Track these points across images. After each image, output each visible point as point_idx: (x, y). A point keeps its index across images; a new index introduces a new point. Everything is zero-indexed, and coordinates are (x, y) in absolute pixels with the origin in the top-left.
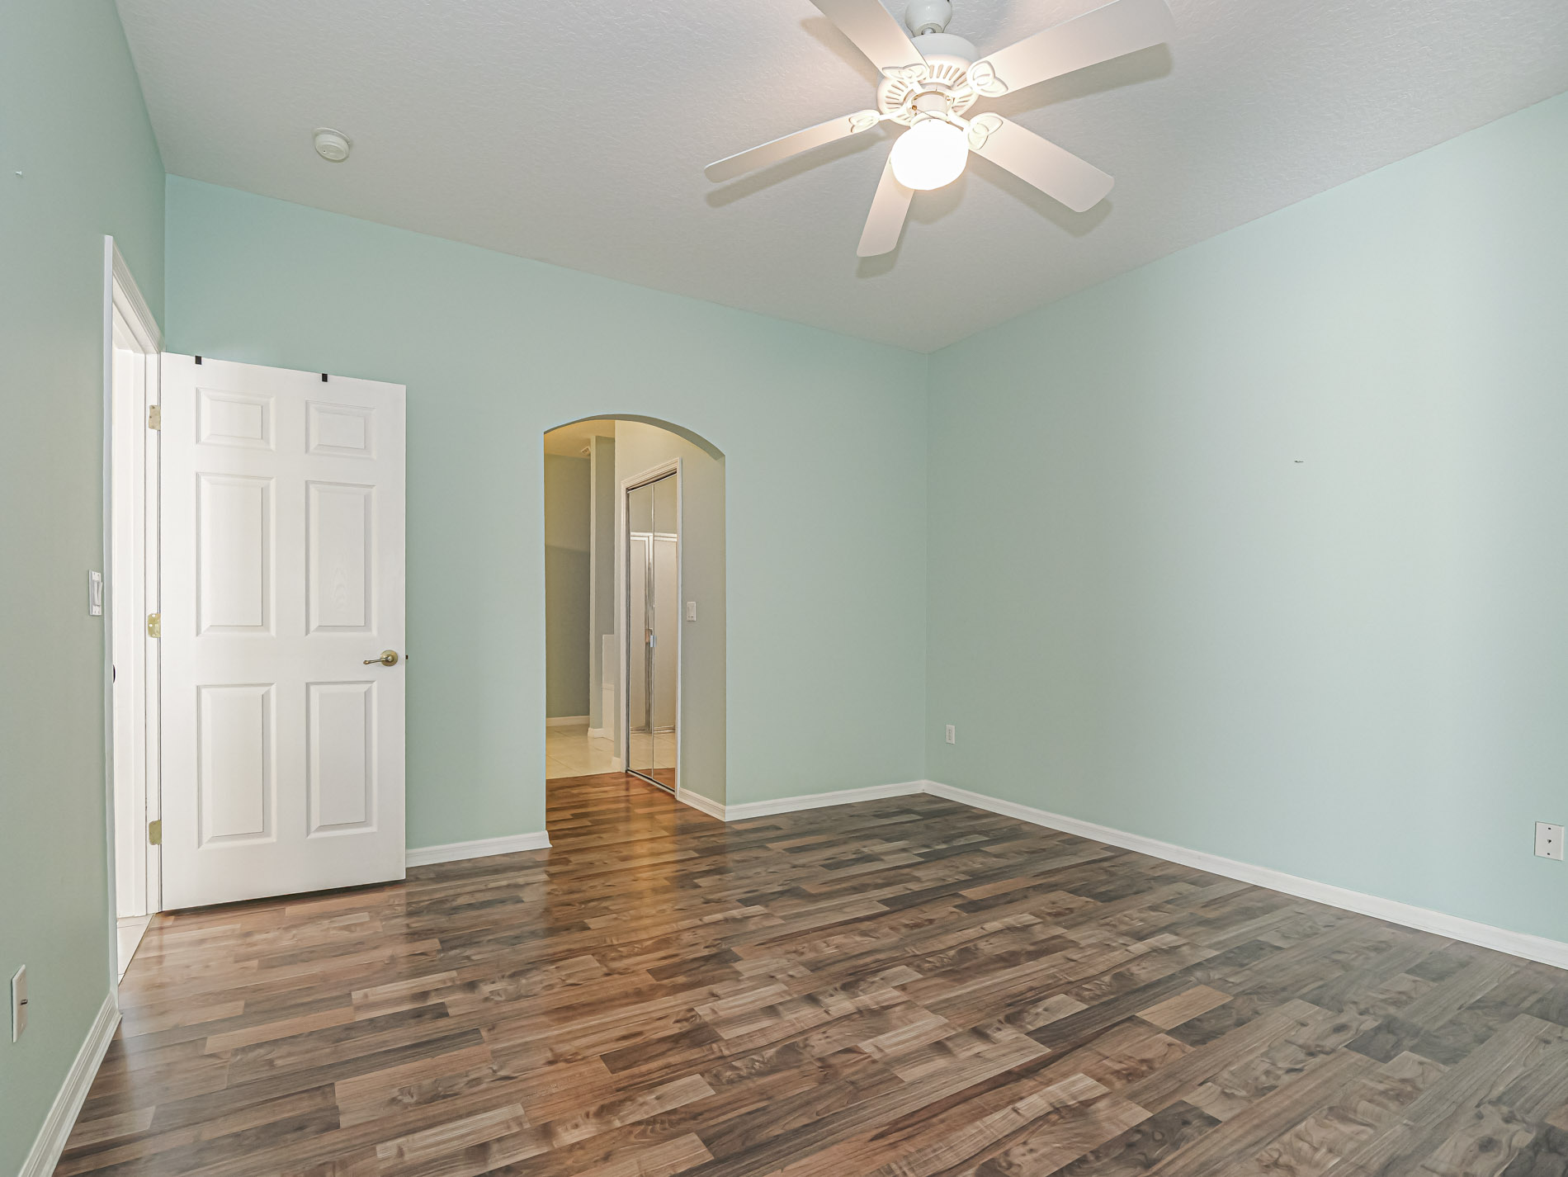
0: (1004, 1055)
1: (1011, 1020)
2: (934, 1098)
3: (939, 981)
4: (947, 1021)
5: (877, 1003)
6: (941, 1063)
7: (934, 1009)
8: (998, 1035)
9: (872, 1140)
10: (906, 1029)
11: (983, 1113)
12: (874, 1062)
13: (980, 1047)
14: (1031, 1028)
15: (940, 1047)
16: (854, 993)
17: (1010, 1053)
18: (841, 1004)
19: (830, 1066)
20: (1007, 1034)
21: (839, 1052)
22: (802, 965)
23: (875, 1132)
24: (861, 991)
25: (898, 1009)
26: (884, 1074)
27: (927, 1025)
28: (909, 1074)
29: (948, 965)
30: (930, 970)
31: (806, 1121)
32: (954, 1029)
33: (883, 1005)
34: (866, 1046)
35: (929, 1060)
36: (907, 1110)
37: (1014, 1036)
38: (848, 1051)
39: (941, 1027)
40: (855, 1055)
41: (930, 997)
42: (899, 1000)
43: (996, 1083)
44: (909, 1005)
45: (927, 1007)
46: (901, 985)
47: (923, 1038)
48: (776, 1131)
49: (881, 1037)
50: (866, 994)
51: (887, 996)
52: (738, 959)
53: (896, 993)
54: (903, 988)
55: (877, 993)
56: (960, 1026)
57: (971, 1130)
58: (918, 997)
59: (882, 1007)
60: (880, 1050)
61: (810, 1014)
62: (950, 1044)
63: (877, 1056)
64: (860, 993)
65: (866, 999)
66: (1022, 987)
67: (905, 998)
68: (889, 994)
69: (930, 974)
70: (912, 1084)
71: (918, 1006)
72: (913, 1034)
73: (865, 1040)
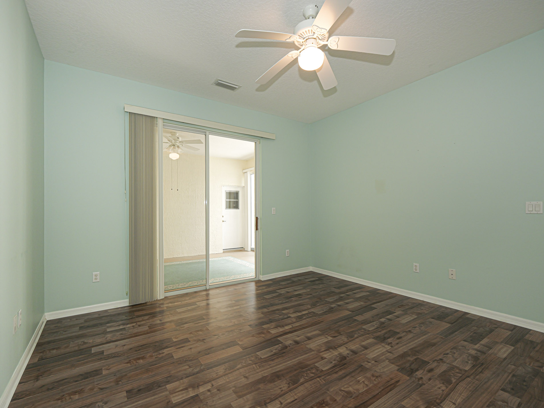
0: (291, 337)
1: (286, 347)
2: (311, 328)
3: (309, 363)
4: (306, 346)
5: (330, 352)
6: (309, 335)
7: (311, 350)
8: (291, 342)
9: (323, 321)
10: (320, 343)
11: (300, 326)
12: (327, 334)
13: (298, 339)
14: (280, 345)
15: (309, 338)
16: (340, 355)
17: (290, 338)
18: (343, 350)
19: (338, 333)
20: (288, 343)
21: (337, 337)
22: (368, 369)
23: (323, 322)
24: (338, 356)
25: (323, 350)
26: (324, 332)
27: (313, 345)
28: (317, 332)
29: (303, 372)
30: (312, 368)
31: (338, 323)
32: (305, 344)
33: (329, 351)
34: (330, 338)
35: (312, 335)
36: (317, 326)
37: (286, 342)
38: (335, 337)
39: (309, 344)
40: (332, 336)
41: (312, 354)
42: (323, 353)
43: (295, 331)
44: (319, 351)
45: (313, 351)
46: (323, 360)
47: (314, 341)
48: (343, 322)
49: (327, 341)
50: (336, 355)
51: (328, 354)
52: (398, 370)
53: (325, 356)
54: (323, 358)
55: (332, 355)
56: (302, 345)
57: (303, 323)
58: (316, 354)
59: (329, 350)
60: (326, 337)
61: (351, 347)
62: (306, 339)
63: (327, 336)
64: (338, 355)
65: (335, 353)
66: (277, 361)
67: (321, 354)
68: (327, 355)
69: (312, 366)
70: (316, 330)
71: (316, 351)
72: (317, 342)
73: (331, 340)
